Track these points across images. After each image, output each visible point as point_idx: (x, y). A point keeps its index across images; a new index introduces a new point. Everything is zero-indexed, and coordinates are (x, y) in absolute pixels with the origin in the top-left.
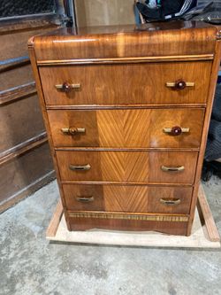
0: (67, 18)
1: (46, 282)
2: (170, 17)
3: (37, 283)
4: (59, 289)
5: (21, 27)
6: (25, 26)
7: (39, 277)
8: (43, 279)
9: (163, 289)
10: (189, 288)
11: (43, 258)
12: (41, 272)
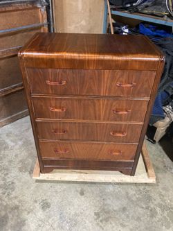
0: (46, 4)
1: (9, 176)
2: (129, 5)
3: (3, 175)
4: (15, 181)
5: (11, 8)
6: (14, 8)
7: (5, 172)
8: (7, 174)
9: (77, 191)
10: (93, 193)
11: (10, 162)
12: (7, 170)
